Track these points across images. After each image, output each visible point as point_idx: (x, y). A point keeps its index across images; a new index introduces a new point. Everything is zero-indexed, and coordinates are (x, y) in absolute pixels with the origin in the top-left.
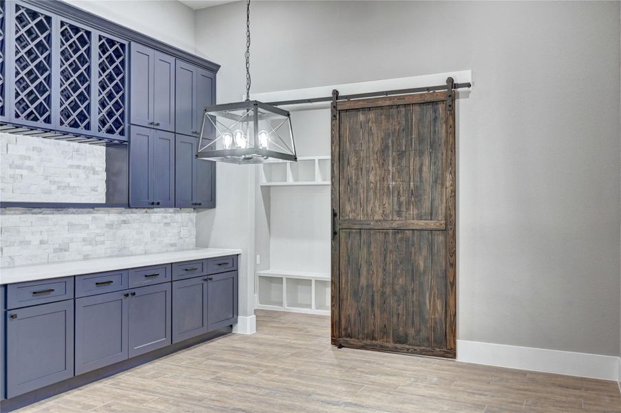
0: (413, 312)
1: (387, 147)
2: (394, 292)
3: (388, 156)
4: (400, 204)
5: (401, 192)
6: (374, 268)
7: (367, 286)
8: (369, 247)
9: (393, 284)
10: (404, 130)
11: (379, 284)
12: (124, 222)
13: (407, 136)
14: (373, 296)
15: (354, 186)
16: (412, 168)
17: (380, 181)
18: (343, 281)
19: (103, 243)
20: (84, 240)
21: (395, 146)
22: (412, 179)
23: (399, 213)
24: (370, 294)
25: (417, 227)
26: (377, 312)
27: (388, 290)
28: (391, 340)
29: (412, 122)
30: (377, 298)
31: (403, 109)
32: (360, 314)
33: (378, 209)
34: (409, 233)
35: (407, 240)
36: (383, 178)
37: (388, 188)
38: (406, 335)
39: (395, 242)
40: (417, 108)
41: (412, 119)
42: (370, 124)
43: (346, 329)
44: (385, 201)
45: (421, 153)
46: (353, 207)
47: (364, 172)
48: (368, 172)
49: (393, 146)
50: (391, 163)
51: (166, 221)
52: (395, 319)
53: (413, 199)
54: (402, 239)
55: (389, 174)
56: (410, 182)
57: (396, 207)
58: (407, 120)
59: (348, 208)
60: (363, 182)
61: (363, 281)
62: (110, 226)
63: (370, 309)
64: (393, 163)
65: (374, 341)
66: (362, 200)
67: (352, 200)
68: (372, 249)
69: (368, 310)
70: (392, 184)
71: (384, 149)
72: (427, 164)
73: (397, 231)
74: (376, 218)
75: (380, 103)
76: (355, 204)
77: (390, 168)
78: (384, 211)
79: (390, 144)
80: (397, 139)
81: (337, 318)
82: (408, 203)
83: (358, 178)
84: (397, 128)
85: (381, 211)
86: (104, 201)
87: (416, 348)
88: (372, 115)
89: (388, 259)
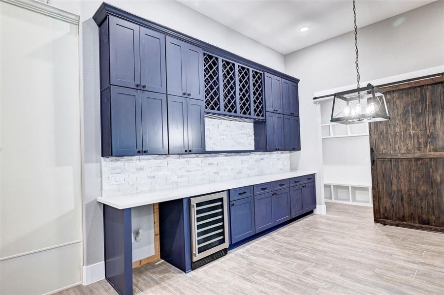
0: (433, 206)
1: (408, 111)
2: (418, 194)
3: (409, 116)
4: (419, 144)
5: (420, 136)
6: (402, 180)
7: (398, 191)
8: (398, 169)
9: (417, 190)
10: (420, 100)
11: (406, 189)
12: (262, 159)
13: (422, 104)
14: (402, 197)
15: (385, 135)
16: (427, 122)
17: (403, 131)
18: (381, 188)
19: (254, 169)
20: (247, 168)
21: (413, 110)
22: (428, 128)
23: (419, 149)
24: (400, 194)
25: (434, 157)
26: (405, 205)
27: (413, 193)
28: (417, 222)
29: (426, 95)
30: (405, 197)
31: (419, 89)
32: (393, 206)
33: (403, 147)
34: (428, 160)
35: (426, 164)
36: (406, 129)
37: (410, 135)
38: (429, 220)
39: (417, 165)
40: (429, 87)
41: (426, 94)
42: (395, 100)
43: (384, 214)
44: (408, 142)
45: (434, 113)
46: (385, 147)
47: (392, 127)
48: (395, 127)
49: (412, 111)
50: (411, 120)
51: (278, 158)
52: (420, 210)
53: (429, 140)
54: (422, 164)
55: (410, 127)
56: (426, 130)
57: (417, 145)
58: (422, 95)
59: (381, 147)
60: (391, 132)
61: (395, 188)
62: (257, 161)
63: (400, 204)
64: (413, 120)
65: (404, 222)
66: (391, 143)
67: (385, 142)
68: (400, 170)
69: (399, 205)
70: (412, 132)
71: (405, 113)
72: (439, 119)
73: (417, 159)
74: (402, 152)
75: (401, 87)
76: (387, 145)
77: (411, 123)
78: (407, 148)
79: (410, 110)
80: (415, 107)
81: (377, 208)
82: (426, 143)
83: (387, 130)
84: (415, 100)
85: (405, 148)
86: (253, 149)
87: (437, 228)
88: (395, 95)
89: (412, 175)
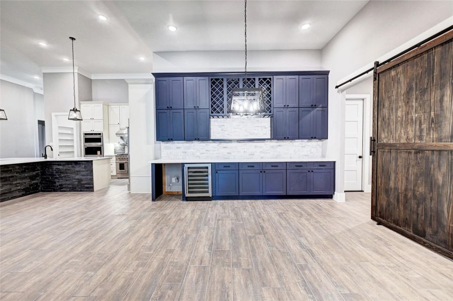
0: (431, 216)
1: (411, 89)
2: (415, 196)
3: (412, 95)
4: (421, 130)
5: (422, 121)
6: (400, 175)
7: (394, 188)
8: (396, 162)
9: (414, 190)
10: (426, 71)
11: (403, 188)
13: (429, 75)
14: (398, 196)
15: (387, 121)
16: (432, 101)
17: (405, 115)
18: (379, 182)
21: (418, 86)
22: (432, 110)
23: (420, 138)
24: (396, 193)
25: (436, 148)
26: (402, 208)
27: (410, 194)
28: (411, 230)
30: (401, 198)
31: (426, 55)
32: (389, 206)
33: (403, 135)
34: (429, 153)
35: (427, 158)
36: (408, 112)
37: (412, 119)
38: (425, 232)
39: (417, 159)
40: (439, 49)
41: (434, 61)
42: (399, 76)
43: (380, 213)
44: (409, 128)
45: (442, 87)
46: (386, 135)
47: (394, 111)
48: (397, 110)
49: (416, 87)
50: (414, 100)
52: (415, 217)
53: (433, 125)
54: (422, 158)
55: (413, 108)
56: (430, 112)
57: (418, 133)
58: (429, 63)
59: (383, 136)
60: (393, 117)
61: (392, 184)
63: (396, 204)
64: (416, 99)
65: (398, 227)
66: (392, 130)
67: (386, 130)
68: (399, 163)
69: (394, 205)
70: (415, 116)
71: (409, 91)
72: (448, 94)
73: (418, 151)
74: (402, 141)
75: (406, 58)
76: (388, 133)
77: (414, 104)
78: (408, 137)
79: (414, 86)
80: (420, 81)
81: (374, 204)
82: (429, 129)
83: (389, 115)
84: (420, 71)
85: (406, 137)
87: (432, 244)
88: (400, 69)
89: (410, 171)
